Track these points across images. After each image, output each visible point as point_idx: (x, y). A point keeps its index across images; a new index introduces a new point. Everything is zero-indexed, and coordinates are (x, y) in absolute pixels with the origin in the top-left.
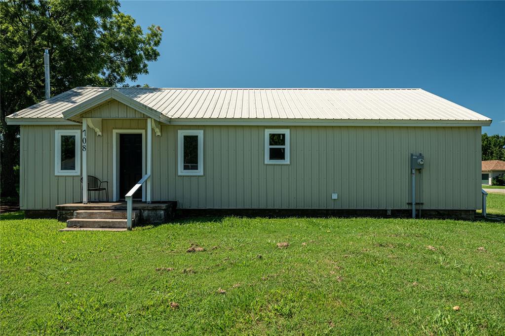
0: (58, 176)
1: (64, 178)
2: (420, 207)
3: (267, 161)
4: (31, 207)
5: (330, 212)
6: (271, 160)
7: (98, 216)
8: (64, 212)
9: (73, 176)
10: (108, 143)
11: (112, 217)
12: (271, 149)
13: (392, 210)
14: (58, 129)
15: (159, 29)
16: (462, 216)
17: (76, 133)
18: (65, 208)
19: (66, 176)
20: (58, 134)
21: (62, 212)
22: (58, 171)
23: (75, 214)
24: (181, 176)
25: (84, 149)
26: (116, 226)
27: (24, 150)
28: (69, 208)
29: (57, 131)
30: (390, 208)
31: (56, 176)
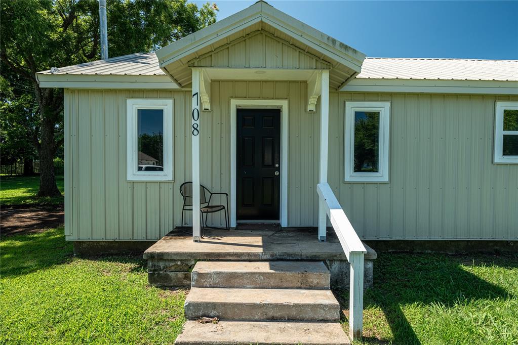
0: (133, 182)
1: (143, 185)
3: (499, 158)
4: (85, 236)
6: (506, 157)
7: (246, 281)
8: (162, 264)
9: (160, 182)
10: (221, 124)
11: (280, 284)
12: (505, 137)
14: (133, 97)
15: (215, 7)
17: (166, 106)
18: (165, 257)
19: (147, 182)
20: (134, 106)
21: (156, 264)
22: (133, 173)
23: (195, 277)
24: (349, 183)
25: (195, 132)
26: (307, 316)
27: (70, 136)
28: (175, 257)
29: (130, 102)
31: (130, 182)
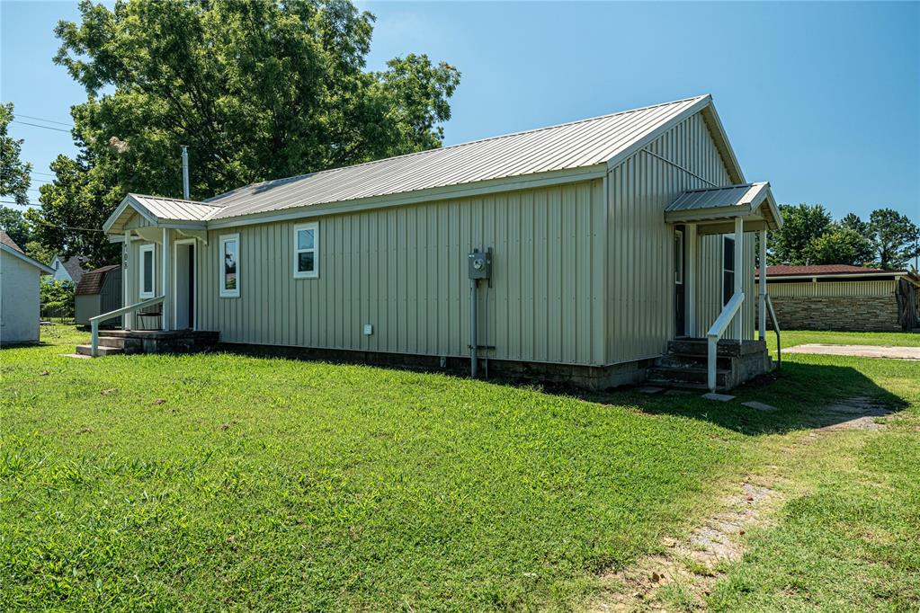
2: (486, 355)
5: (371, 357)
6: (300, 273)
12: (300, 255)
13: (447, 358)
16: (573, 378)
24: (222, 298)
30: (444, 355)
